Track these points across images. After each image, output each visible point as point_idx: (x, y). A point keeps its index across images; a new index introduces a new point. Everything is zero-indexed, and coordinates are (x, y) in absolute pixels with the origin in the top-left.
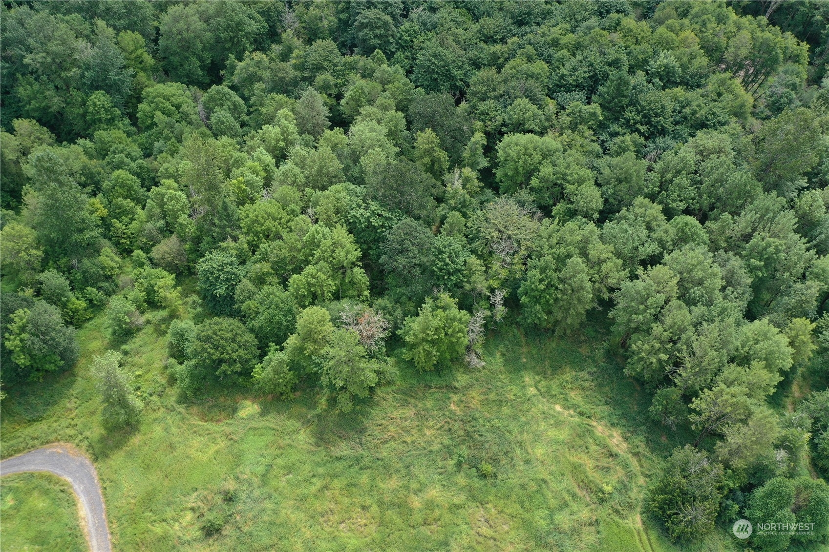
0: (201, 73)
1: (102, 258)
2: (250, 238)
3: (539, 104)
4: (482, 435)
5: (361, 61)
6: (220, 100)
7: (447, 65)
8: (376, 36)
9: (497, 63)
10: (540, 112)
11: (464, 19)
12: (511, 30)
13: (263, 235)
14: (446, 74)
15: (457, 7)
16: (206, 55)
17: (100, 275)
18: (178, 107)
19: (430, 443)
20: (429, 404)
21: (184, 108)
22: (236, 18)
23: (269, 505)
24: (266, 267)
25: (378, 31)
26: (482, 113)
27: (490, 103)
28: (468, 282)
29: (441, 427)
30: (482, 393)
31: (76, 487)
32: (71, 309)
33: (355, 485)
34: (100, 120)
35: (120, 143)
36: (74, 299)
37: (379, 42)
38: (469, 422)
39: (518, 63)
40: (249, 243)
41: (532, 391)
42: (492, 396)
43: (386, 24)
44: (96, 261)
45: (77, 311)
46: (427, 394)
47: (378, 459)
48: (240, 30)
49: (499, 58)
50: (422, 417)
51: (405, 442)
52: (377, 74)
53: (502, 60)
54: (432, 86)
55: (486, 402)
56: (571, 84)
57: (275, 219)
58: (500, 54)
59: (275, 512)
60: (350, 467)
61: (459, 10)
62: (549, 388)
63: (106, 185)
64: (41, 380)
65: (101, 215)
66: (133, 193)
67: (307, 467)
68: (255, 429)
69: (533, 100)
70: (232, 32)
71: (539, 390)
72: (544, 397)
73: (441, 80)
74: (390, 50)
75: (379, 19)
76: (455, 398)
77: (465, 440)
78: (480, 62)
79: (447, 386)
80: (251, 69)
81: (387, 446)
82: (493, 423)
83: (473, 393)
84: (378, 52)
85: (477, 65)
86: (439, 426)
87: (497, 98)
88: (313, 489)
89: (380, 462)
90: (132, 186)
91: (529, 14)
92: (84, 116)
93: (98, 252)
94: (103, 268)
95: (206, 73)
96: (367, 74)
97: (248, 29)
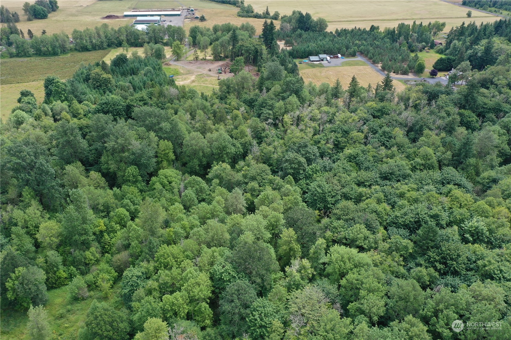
0: (198, 168)
1: (87, 253)
2: (156, 264)
3: (373, 231)
5: (277, 179)
6: (193, 184)
7: (324, 193)
8: (291, 168)
9: (358, 199)
10: (372, 236)
11: (352, 169)
12: (377, 181)
13: (164, 265)
14: (323, 199)
15: (350, 161)
16: (204, 159)
17: (82, 262)
18: (170, 183)
21: (173, 184)
22: (223, 144)
24: (155, 285)
25: (293, 166)
26: (334, 227)
27: (341, 222)
28: (268, 337)
32: (57, 276)
34: (129, 181)
35: (132, 194)
36: (61, 271)
37: (293, 171)
39: (372, 203)
40: (155, 267)
43: (299, 163)
44: (83, 253)
45: (60, 278)
48: (224, 151)
49: (363, 196)
52: (283, 190)
53: (364, 198)
54: (312, 204)
56: (400, 223)
57: (174, 258)
58: (364, 194)
61: (351, 163)
63: (112, 214)
64: (22, 311)
65: (101, 229)
66: (123, 222)
69: (369, 227)
70: (220, 150)
73: (319, 201)
74: (299, 178)
75: (296, 159)
78: (349, 196)
80: (219, 171)
84: (289, 177)
85: (346, 197)
87: (346, 220)
90: (124, 218)
91: (391, 174)
92: (124, 176)
93: (88, 248)
94: (85, 258)
95: (202, 169)
96: (277, 188)
97: (229, 151)
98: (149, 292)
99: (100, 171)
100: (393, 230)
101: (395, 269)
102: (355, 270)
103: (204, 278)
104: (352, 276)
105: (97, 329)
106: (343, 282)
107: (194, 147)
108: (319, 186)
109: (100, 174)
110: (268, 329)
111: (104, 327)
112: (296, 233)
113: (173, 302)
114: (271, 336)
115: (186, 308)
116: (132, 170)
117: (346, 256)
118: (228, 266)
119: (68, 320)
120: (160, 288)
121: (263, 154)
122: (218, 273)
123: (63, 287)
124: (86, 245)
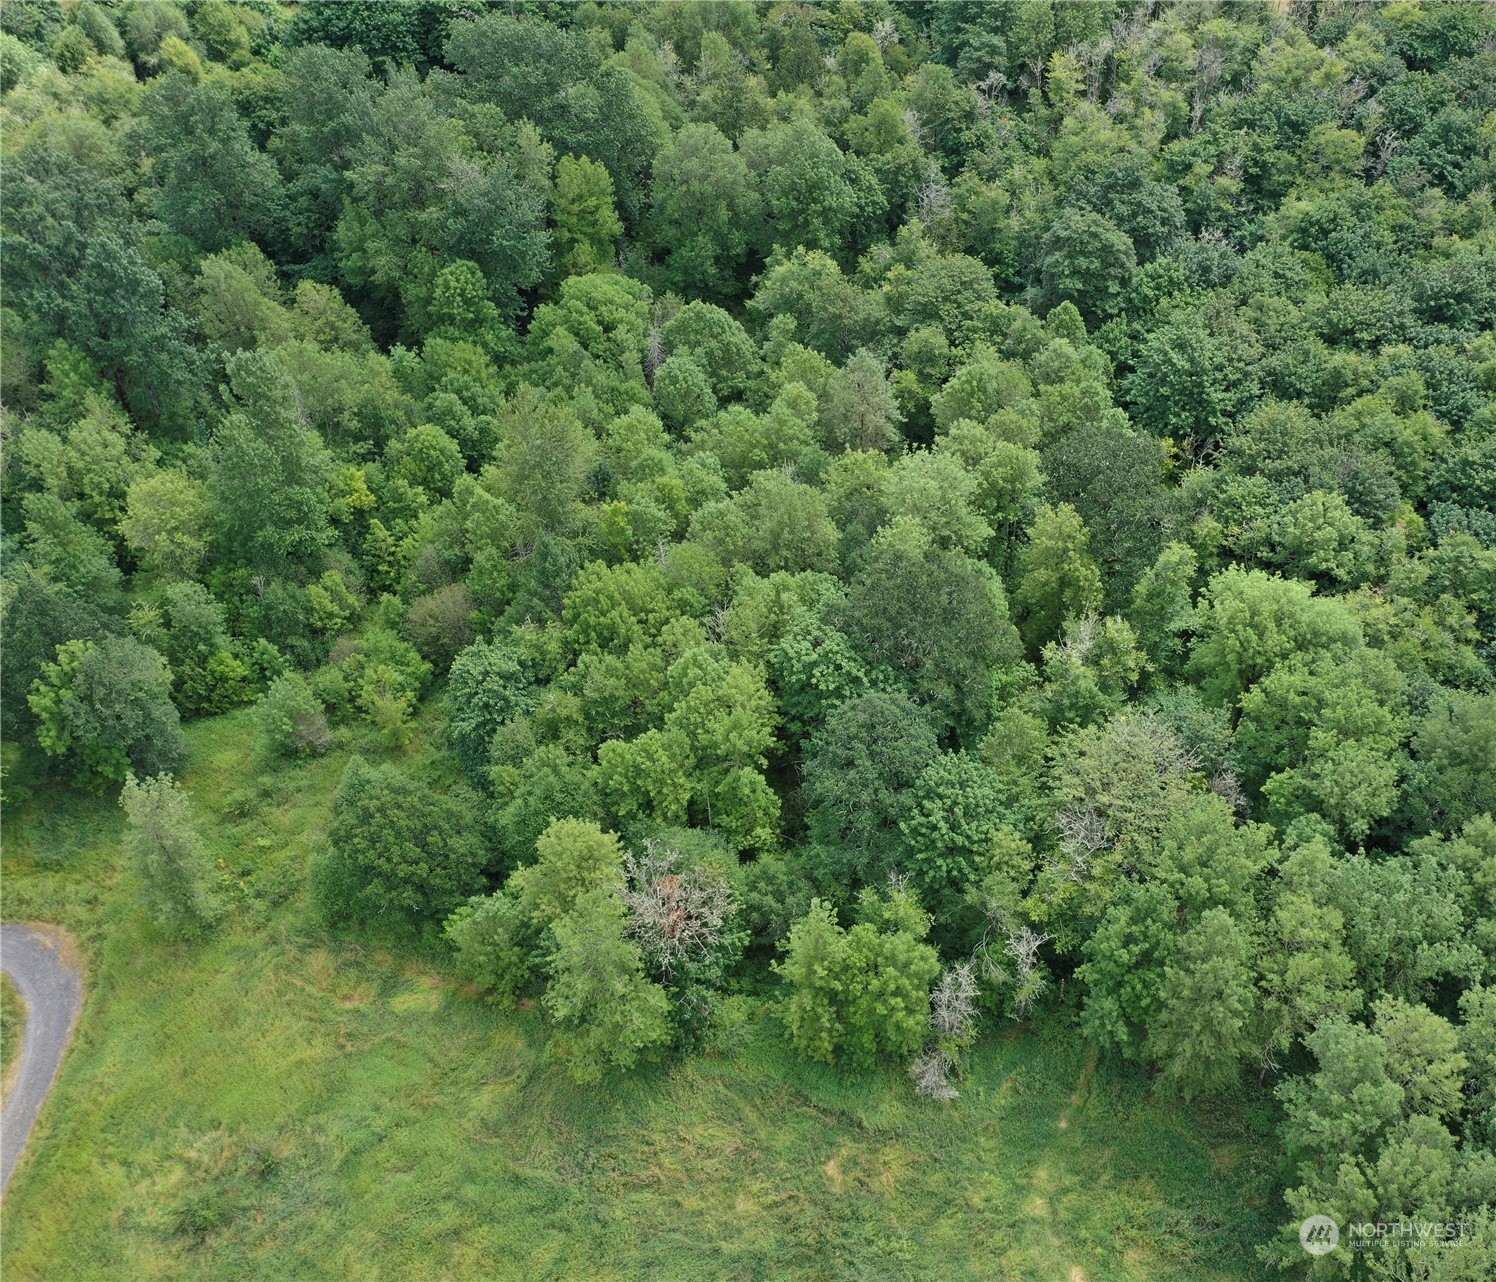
0: (713, 270)
1: (314, 590)
2: (570, 633)
3: (1376, 517)
5: (1020, 316)
6: (697, 332)
7: (1196, 372)
8: (1075, 272)
9: (1326, 397)
10: (1367, 536)
11: (1308, 276)
12: (1402, 327)
13: (600, 635)
14: (1192, 393)
15: (1305, 247)
16: (736, 236)
17: (297, 622)
18: (608, 328)
19: (730, 1231)
21: (620, 333)
22: (811, 174)
24: (571, 705)
25: (1082, 262)
26: (1231, 503)
27: (1257, 483)
28: (977, 884)
29: (776, 1204)
30: (913, 1165)
31: (31, 1026)
32: (213, 672)
34: (451, 318)
35: (466, 371)
36: (225, 655)
37: (1080, 286)
38: (842, 1219)
39: (1378, 412)
40: (566, 643)
41: (1037, 1206)
42: (934, 1180)
43: (1107, 250)
44: (298, 592)
45: (223, 679)
46: (788, 1115)
47: (598, 1220)
48: (815, 201)
49: (1347, 385)
50: (748, 1161)
52: (1041, 357)
53: (1351, 391)
54: (1149, 415)
55: (909, 1189)
56: (1478, 489)
57: (634, 610)
58: (1349, 377)
60: (532, 1210)
61: (1306, 254)
62: (1081, 1216)
63: (394, 446)
64: (100, 793)
65: (357, 503)
66: (437, 476)
69: (1360, 501)
70: (797, 199)
71: (1055, 1212)
72: (1057, 1234)
73: (1176, 403)
74: (1104, 311)
75: (1095, 235)
76: (848, 1148)
77: (809, 1258)
78: (1292, 385)
79: (843, 1113)
80: (793, 284)
81: (634, 1197)
82: (894, 1244)
83: (892, 1153)
84: (1065, 309)
85: (1281, 387)
86: (770, 1199)
87: (1277, 477)
90: (440, 464)
91: (1460, 298)
92: (429, 300)
93: (316, 574)
94: (309, 611)
95: (728, 273)
96: (1019, 352)
97: (831, 201)
98: (551, 731)
99: (334, 281)
100: (1449, 512)
101: (1446, 656)
102: (1297, 658)
103: (745, 681)
104: (1283, 680)
105: (371, 854)
106: (1252, 699)
107: (695, 186)
108: (1181, 345)
109: (336, 292)
110: (977, 859)
111: (395, 850)
112: (1086, 523)
113: (636, 767)
114: (988, 881)
115: (685, 788)
116: (459, 276)
117: (1267, 608)
118: (834, 642)
119: (265, 824)
120: (588, 716)
121: (965, 216)
122: (797, 666)
123: (237, 713)
124: (306, 563)
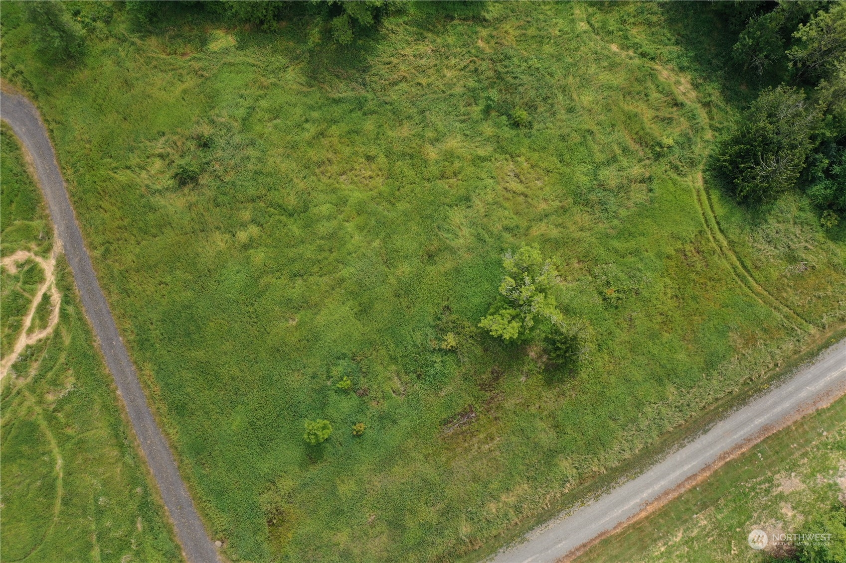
4: (517, 77)
19: (450, 86)
20: (451, 40)
23: (252, 152)
29: (465, 67)
30: (519, 27)
31: (17, 129)
33: (357, 133)
38: (501, 61)
41: (583, 26)
42: (531, 32)
46: (448, 27)
47: (386, 103)
50: (441, 54)
51: (419, 84)
55: (522, 39)
59: (261, 160)
60: (351, 111)
67: (299, 111)
68: (231, 64)
71: (592, 26)
72: (598, 34)
76: (484, 32)
77: (495, 83)
79: (474, 17)
81: (397, 88)
83: (507, 26)
86: (462, 65)
88: (307, 136)
89: (388, 107)
